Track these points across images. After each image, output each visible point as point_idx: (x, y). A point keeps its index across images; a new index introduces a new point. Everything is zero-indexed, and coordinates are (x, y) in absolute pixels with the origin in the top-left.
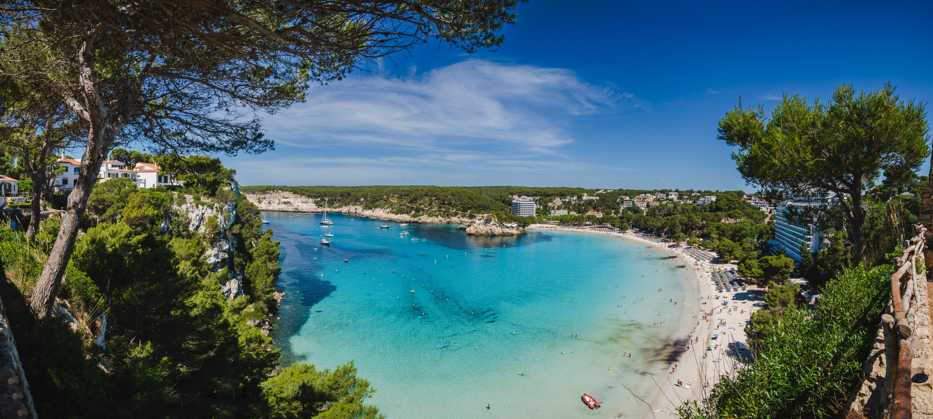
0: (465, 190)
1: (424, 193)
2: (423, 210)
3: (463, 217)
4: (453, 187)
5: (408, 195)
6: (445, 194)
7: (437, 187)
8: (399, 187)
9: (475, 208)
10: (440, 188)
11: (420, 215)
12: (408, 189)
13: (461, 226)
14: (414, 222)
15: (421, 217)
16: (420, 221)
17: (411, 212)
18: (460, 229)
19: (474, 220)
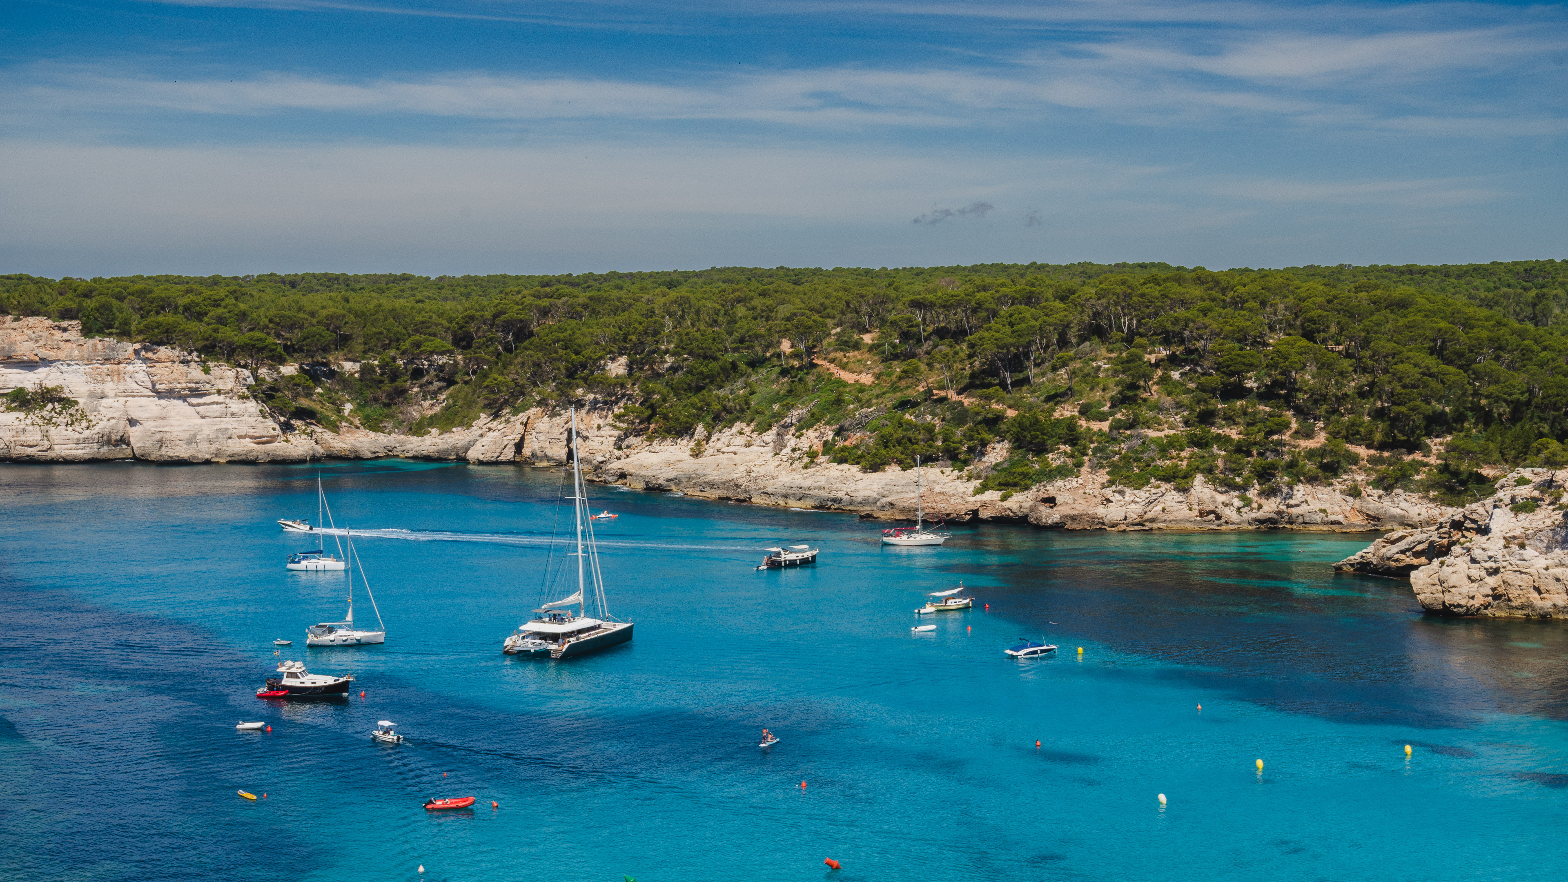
0: (1402, 290)
1: (1077, 319)
2: (1072, 436)
3: (1386, 484)
4: (1312, 272)
5: (959, 334)
6: (1241, 320)
7: (1179, 276)
8: (890, 277)
9: (1485, 418)
10: (1200, 277)
11: (1051, 474)
12: (957, 289)
13: (1371, 551)
14: (1003, 522)
15: (1057, 488)
16: (1050, 516)
17: (978, 450)
18: (1364, 570)
19: (1477, 509)
